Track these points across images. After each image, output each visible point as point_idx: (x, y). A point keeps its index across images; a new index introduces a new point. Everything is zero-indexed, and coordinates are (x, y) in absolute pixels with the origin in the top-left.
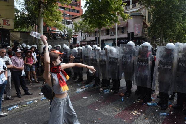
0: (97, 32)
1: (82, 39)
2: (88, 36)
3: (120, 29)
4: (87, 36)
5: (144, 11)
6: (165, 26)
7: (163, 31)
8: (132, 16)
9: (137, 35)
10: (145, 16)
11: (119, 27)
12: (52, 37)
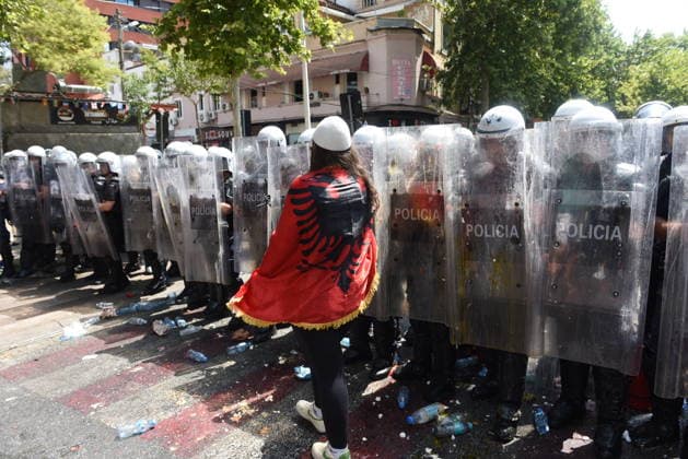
0: (259, 94)
1: (205, 120)
2: (227, 108)
3: (341, 81)
4: (224, 106)
5: (427, 11)
6: (493, 69)
7: (491, 87)
8: (380, 29)
9: (399, 102)
10: (431, 30)
11: (336, 72)
12: (70, 116)
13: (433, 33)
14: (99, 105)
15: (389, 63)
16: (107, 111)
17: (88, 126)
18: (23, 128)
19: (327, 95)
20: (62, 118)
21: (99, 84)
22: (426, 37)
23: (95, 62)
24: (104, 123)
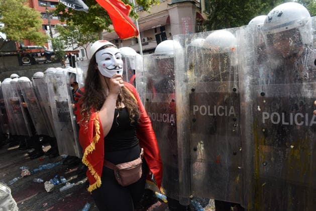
0: (119, 41)
3: (157, 30)
10: (199, 1)
11: (154, 27)
12: (28, 61)
13: (200, 3)
14: (41, 54)
15: (180, 20)
16: (46, 57)
17: (37, 65)
18: (6, 69)
19: (151, 39)
20: (25, 62)
21: (40, 44)
22: (197, 5)
23: (37, 33)
24: (45, 63)
